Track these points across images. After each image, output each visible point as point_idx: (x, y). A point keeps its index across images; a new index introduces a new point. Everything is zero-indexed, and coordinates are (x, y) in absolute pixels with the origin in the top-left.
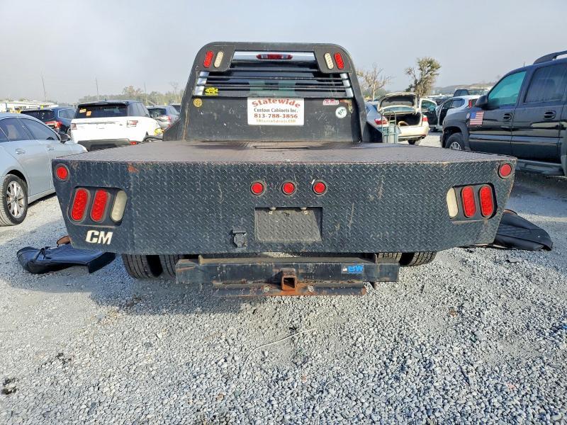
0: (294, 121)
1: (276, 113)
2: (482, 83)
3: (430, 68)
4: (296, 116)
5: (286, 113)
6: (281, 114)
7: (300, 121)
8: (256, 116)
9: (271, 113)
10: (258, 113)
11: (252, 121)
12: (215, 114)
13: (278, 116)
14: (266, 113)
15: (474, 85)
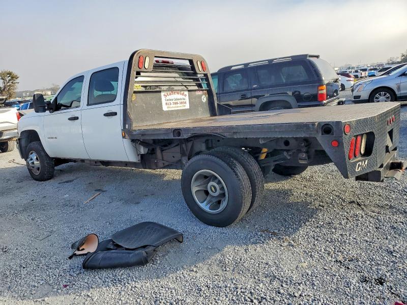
0: (185, 106)
1: (176, 101)
2: (42, 89)
3: (10, 78)
4: (185, 103)
5: (181, 101)
6: (179, 101)
7: (187, 106)
8: (166, 104)
9: (174, 101)
10: (167, 102)
11: (165, 108)
12: (144, 105)
13: (177, 103)
14: (171, 102)
15: (37, 90)
